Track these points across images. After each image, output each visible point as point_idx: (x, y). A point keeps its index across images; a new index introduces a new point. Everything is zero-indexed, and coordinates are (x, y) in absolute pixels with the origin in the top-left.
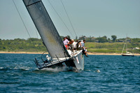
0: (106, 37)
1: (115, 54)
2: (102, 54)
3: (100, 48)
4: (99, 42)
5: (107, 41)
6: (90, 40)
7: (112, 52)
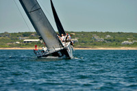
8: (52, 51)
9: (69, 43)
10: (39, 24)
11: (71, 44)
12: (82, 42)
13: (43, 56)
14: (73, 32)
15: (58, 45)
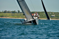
0: (15, 11)
1: (19, 18)
2: (14, 18)
3: (13, 15)
4: (12, 13)
5: (16, 13)
6: (9, 12)
7: (18, 17)
8: (29, 20)
9: (37, 17)
10: (23, 8)
11: (38, 18)
12: (57, 17)
13: (25, 23)
14: (53, 12)
15: (31, 18)
